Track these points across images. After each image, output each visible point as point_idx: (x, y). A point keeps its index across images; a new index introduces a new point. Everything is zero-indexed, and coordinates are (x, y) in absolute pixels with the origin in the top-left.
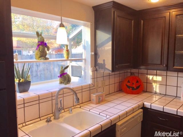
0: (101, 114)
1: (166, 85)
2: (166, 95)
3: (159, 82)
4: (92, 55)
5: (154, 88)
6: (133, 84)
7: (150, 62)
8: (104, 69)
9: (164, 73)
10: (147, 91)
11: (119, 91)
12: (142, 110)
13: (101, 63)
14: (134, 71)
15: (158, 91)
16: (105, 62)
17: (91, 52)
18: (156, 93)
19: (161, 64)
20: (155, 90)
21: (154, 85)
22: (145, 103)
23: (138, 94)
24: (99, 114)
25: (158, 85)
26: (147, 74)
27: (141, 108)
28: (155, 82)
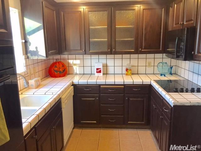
0: (46, 94)
1: (84, 66)
2: (84, 74)
3: (78, 64)
4: (22, 43)
5: (74, 70)
6: (60, 68)
7: (72, 48)
8: (38, 56)
9: (81, 56)
10: (69, 74)
11: (46, 77)
12: (73, 87)
13: (34, 51)
14: (58, 57)
15: (78, 72)
16: (38, 49)
17: (22, 39)
18: (76, 74)
19: (81, 50)
20: (75, 71)
21: (75, 67)
22: (74, 81)
23: (64, 76)
24: (45, 94)
25: (78, 68)
26: (68, 59)
27: (72, 85)
28: (75, 65)
